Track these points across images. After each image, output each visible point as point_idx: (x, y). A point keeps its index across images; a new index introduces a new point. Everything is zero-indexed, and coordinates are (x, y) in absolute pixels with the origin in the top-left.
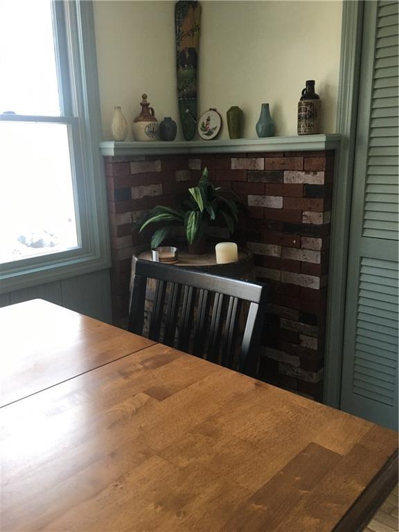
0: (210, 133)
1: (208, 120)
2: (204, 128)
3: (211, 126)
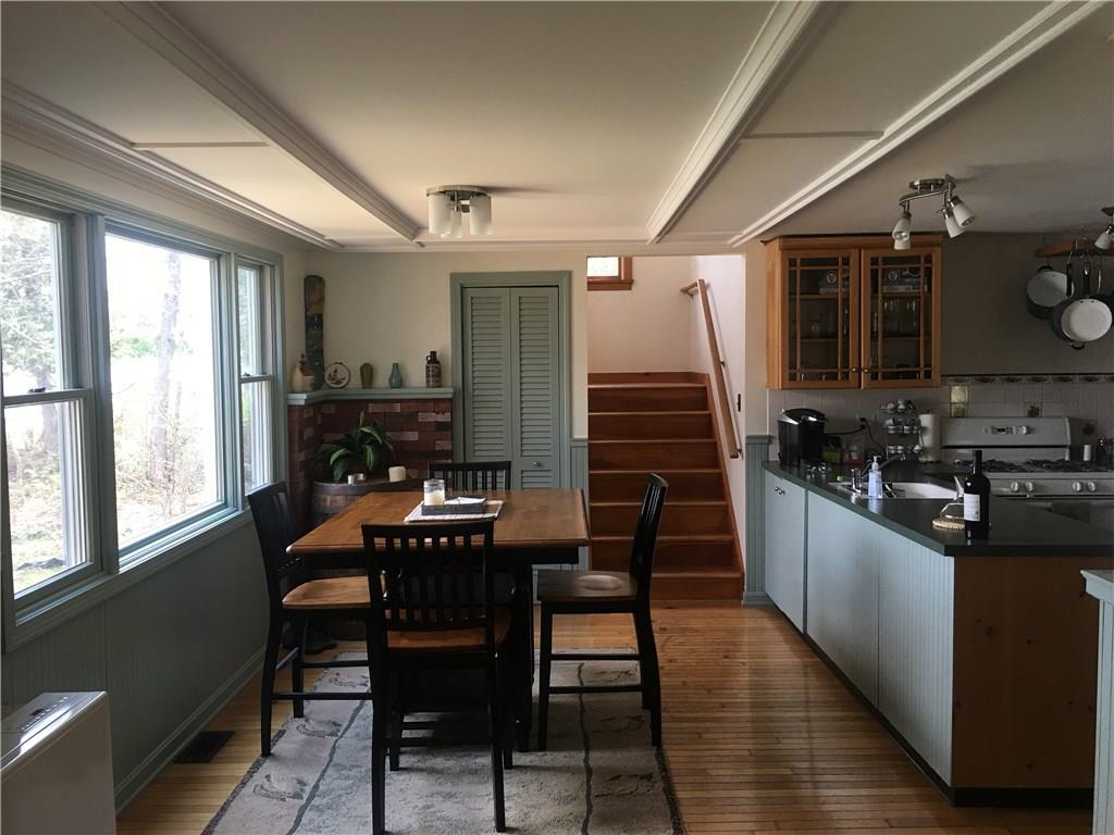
0: (338, 382)
1: (335, 371)
2: (332, 378)
3: (339, 377)
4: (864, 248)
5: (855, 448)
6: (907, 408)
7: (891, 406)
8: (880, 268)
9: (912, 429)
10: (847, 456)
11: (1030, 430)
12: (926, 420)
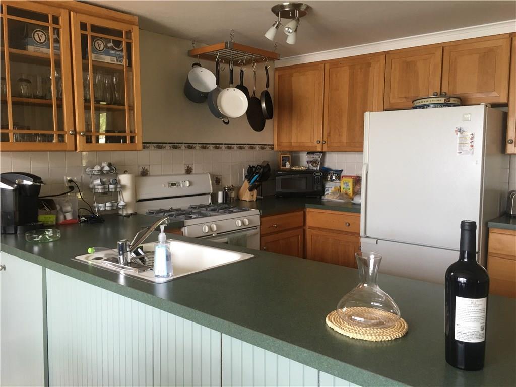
4: (73, 11)
5: (69, 208)
6: (111, 169)
7: (97, 168)
8: (89, 33)
9: (116, 188)
10: (62, 217)
11: (191, 184)
12: (125, 179)
